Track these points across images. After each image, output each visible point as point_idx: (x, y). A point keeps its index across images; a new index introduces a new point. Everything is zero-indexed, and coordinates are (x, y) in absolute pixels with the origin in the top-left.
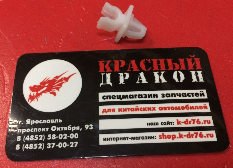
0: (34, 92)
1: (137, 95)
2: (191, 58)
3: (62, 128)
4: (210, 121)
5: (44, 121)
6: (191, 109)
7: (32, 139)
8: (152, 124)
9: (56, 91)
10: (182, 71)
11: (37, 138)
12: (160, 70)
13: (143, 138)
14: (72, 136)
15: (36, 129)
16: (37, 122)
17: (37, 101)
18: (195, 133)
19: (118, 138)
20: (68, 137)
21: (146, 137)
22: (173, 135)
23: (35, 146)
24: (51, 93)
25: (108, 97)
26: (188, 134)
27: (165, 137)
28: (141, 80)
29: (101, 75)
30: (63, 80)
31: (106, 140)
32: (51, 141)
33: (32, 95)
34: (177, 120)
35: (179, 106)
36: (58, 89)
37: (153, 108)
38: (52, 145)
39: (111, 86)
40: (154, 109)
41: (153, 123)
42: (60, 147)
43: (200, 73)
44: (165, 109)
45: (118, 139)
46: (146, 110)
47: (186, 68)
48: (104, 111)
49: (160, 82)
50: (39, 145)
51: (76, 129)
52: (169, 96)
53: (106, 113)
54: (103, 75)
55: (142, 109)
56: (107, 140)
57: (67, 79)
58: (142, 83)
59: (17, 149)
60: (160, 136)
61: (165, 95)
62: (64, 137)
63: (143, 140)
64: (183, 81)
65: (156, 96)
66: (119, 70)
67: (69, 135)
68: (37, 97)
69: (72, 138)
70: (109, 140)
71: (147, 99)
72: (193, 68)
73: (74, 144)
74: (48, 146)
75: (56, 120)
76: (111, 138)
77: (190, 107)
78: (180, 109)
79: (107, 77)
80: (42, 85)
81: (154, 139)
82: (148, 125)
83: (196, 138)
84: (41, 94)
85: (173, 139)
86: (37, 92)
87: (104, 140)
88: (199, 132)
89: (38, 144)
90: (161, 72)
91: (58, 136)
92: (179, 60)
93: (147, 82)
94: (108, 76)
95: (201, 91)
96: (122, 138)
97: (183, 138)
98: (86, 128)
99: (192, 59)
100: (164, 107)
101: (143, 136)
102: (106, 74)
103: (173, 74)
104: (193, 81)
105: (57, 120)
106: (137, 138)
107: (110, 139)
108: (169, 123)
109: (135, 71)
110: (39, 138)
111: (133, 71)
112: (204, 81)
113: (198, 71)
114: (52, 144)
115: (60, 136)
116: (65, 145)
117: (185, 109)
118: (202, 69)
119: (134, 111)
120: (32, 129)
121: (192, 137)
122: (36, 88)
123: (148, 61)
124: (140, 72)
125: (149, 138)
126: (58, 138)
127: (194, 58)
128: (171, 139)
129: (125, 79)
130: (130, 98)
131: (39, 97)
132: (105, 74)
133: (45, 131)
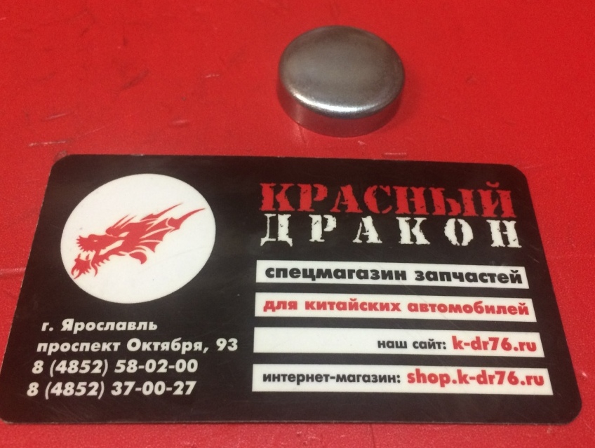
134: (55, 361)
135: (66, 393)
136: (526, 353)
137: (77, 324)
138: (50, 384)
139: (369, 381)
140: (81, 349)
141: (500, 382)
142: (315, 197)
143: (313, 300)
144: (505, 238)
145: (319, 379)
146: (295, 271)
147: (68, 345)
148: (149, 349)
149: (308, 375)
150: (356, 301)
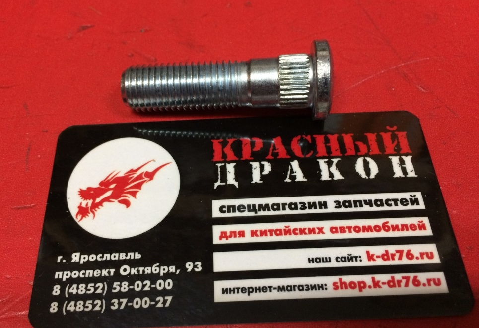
0: (88, 201)
1: (286, 204)
2: (389, 131)
3: (141, 269)
4: (432, 253)
6: (394, 230)
8: (317, 260)
9: (130, 198)
10: (373, 157)
12: (331, 155)
13: (301, 288)
14: (160, 285)
15: (91, 272)
16: (93, 258)
17: (94, 216)
18: (403, 278)
19: (252, 288)
20: (153, 286)
21: (307, 286)
22: (360, 283)
23: (87, 304)
24: (120, 202)
25: (231, 208)
26: (390, 279)
27: (344, 286)
28: (293, 174)
29: (217, 166)
30: (143, 176)
31: (227, 293)
33: (84, 205)
36: (134, 194)
38: (120, 304)
39: (236, 187)
40: (321, 230)
41: (319, 258)
42: (136, 307)
43: (408, 160)
44: (343, 230)
45: (251, 290)
46: (305, 233)
47: (380, 151)
48: (223, 235)
49: (330, 179)
50: (96, 302)
51: (169, 271)
53: (227, 239)
54: (221, 167)
55: (297, 232)
56: (230, 293)
57: (150, 175)
59: (51, 310)
60: (334, 284)
62: (144, 286)
63: (302, 292)
64: (375, 176)
65: (324, 205)
66: (251, 157)
67: (155, 284)
68: (93, 210)
70: (234, 293)
71: (307, 211)
72: (395, 150)
73: (165, 302)
75: (129, 254)
76: (238, 289)
77: (392, 226)
79: (228, 170)
80: (103, 187)
81: (323, 289)
82: (309, 262)
84: (101, 204)
86: (94, 200)
87: (223, 293)
88: (412, 275)
91: (133, 285)
92: (366, 136)
93: (305, 180)
94: (231, 168)
95: (411, 196)
96: (259, 287)
97: (380, 287)
98: (187, 269)
99: (390, 133)
101: (301, 284)
102: (225, 165)
103: (356, 163)
104: (395, 176)
105: (132, 254)
106: (289, 288)
107: (236, 291)
108: (352, 258)
110: (96, 289)
112: (416, 176)
113: (403, 157)
114: (121, 300)
115: (138, 286)
116: (146, 303)
117: (383, 231)
118: (411, 152)
119: (281, 234)
120: (83, 272)
121: (399, 286)
122: (92, 192)
123: (306, 138)
124: (292, 161)
126: (133, 289)
127: (396, 130)
128: (357, 289)
129: (263, 173)
130: (274, 210)
131: (97, 209)
132: (223, 164)
134: (68, 285)
135: (78, 310)
136: (426, 261)
137: (83, 256)
138: (66, 302)
139: (303, 290)
140: (87, 276)
141: (407, 285)
142: (253, 148)
143: (257, 229)
144: (404, 170)
145: (264, 290)
146: (242, 207)
147: (77, 272)
148: (136, 273)
149: (256, 288)
150: (290, 228)
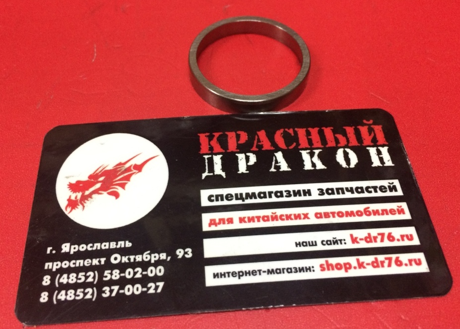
5: (97, 246)
7: (72, 280)
11: (83, 279)
32: (111, 283)
34: (351, 236)
35: (352, 210)
37: (303, 214)
52: (333, 193)
58: (281, 170)
61: (325, 191)
69: (151, 275)
74: (104, 292)
78: (354, 216)
83: (389, 268)
85: (346, 271)
89: (84, 290)
90: (314, 151)
100: (325, 213)
109: (266, 150)
111: (263, 149)
125: (301, 270)
133: (98, 264)
